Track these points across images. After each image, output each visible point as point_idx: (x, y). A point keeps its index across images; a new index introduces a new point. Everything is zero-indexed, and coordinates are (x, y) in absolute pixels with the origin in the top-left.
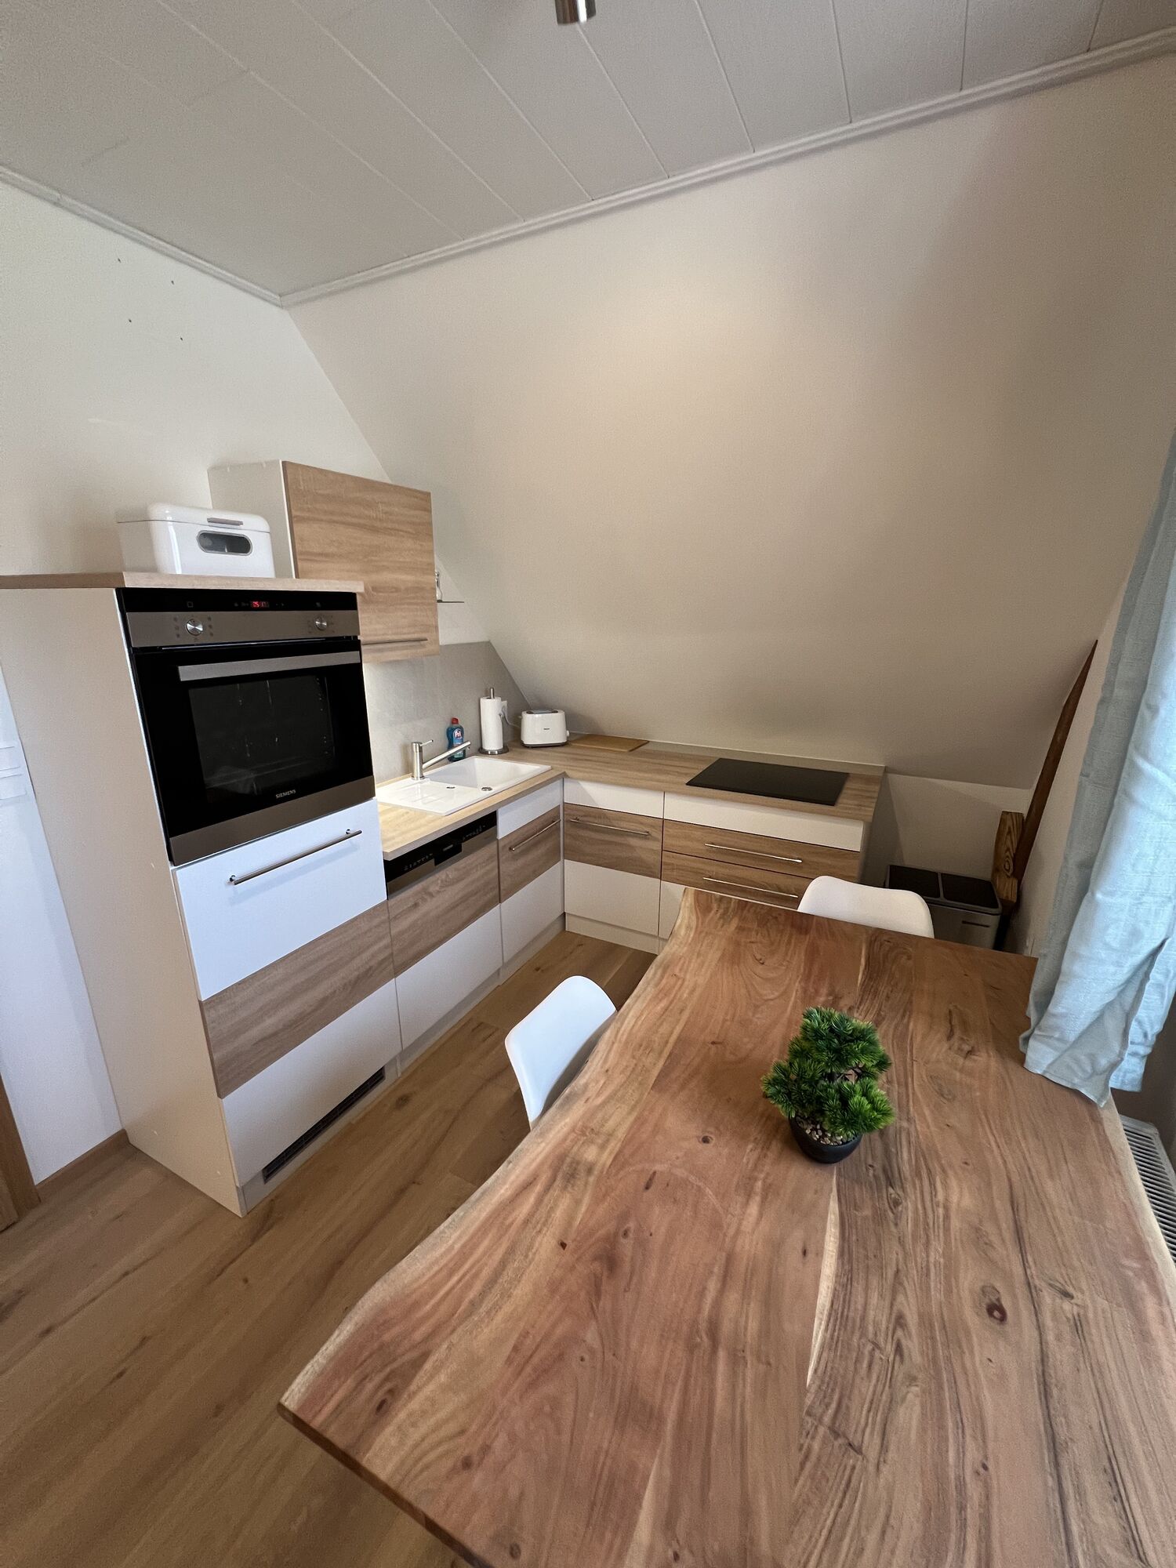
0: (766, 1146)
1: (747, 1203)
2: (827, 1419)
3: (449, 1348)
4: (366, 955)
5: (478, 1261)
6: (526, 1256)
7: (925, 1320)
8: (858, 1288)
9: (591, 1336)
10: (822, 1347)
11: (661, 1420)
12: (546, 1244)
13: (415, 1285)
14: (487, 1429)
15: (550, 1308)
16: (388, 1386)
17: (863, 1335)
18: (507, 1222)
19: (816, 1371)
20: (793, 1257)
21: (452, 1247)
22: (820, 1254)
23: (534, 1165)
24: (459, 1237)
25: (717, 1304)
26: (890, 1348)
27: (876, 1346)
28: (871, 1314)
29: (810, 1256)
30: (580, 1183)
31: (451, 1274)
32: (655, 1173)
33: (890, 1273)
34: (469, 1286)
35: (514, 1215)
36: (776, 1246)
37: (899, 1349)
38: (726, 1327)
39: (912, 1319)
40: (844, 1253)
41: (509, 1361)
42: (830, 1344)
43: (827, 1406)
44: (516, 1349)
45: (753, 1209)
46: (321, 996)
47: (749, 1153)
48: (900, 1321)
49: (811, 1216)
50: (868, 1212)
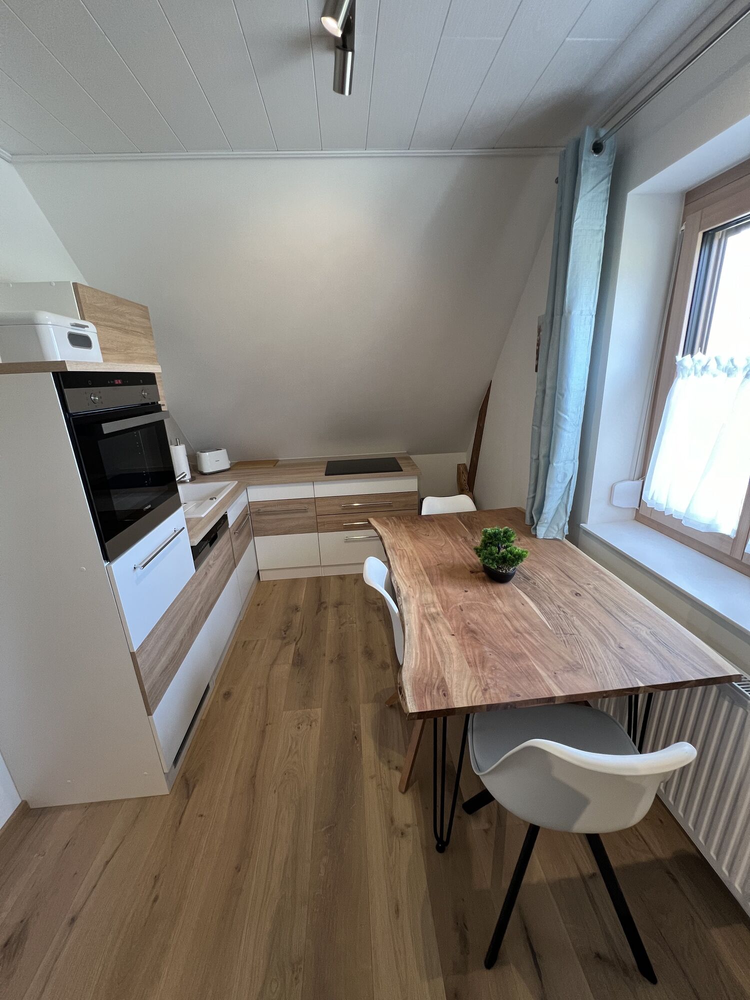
0: (486, 586)
1: (496, 601)
2: (562, 633)
3: (448, 673)
4: (194, 608)
5: (430, 653)
6: (445, 643)
7: (564, 604)
8: (543, 605)
9: (486, 649)
10: (548, 622)
11: (525, 654)
12: (448, 638)
13: (417, 667)
14: (482, 682)
15: (467, 650)
16: (441, 690)
17: (554, 614)
18: (427, 638)
19: (550, 626)
20: (522, 607)
21: (417, 654)
22: (527, 603)
23: (417, 621)
24: (416, 649)
25: (512, 626)
26: (562, 613)
27: (559, 614)
28: (551, 609)
29: (525, 604)
30: (439, 618)
31: (426, 658)
32: (460, 606)
33: (548, 598)
34: (435, 658)
35: (427, 635)
36: (514, 606)
37: (564, 612)
38: (521, 629)
39: (561, 605)
40: (532, 600)
41: (471, 666)
42: (548, 619)
43: (559, 630)
44: (469, 663)
45: (499, 601)
46: (180, 639)
47: (484, 590)
48: (559, 607)
49: (516, 595)
50: (529, 589)
